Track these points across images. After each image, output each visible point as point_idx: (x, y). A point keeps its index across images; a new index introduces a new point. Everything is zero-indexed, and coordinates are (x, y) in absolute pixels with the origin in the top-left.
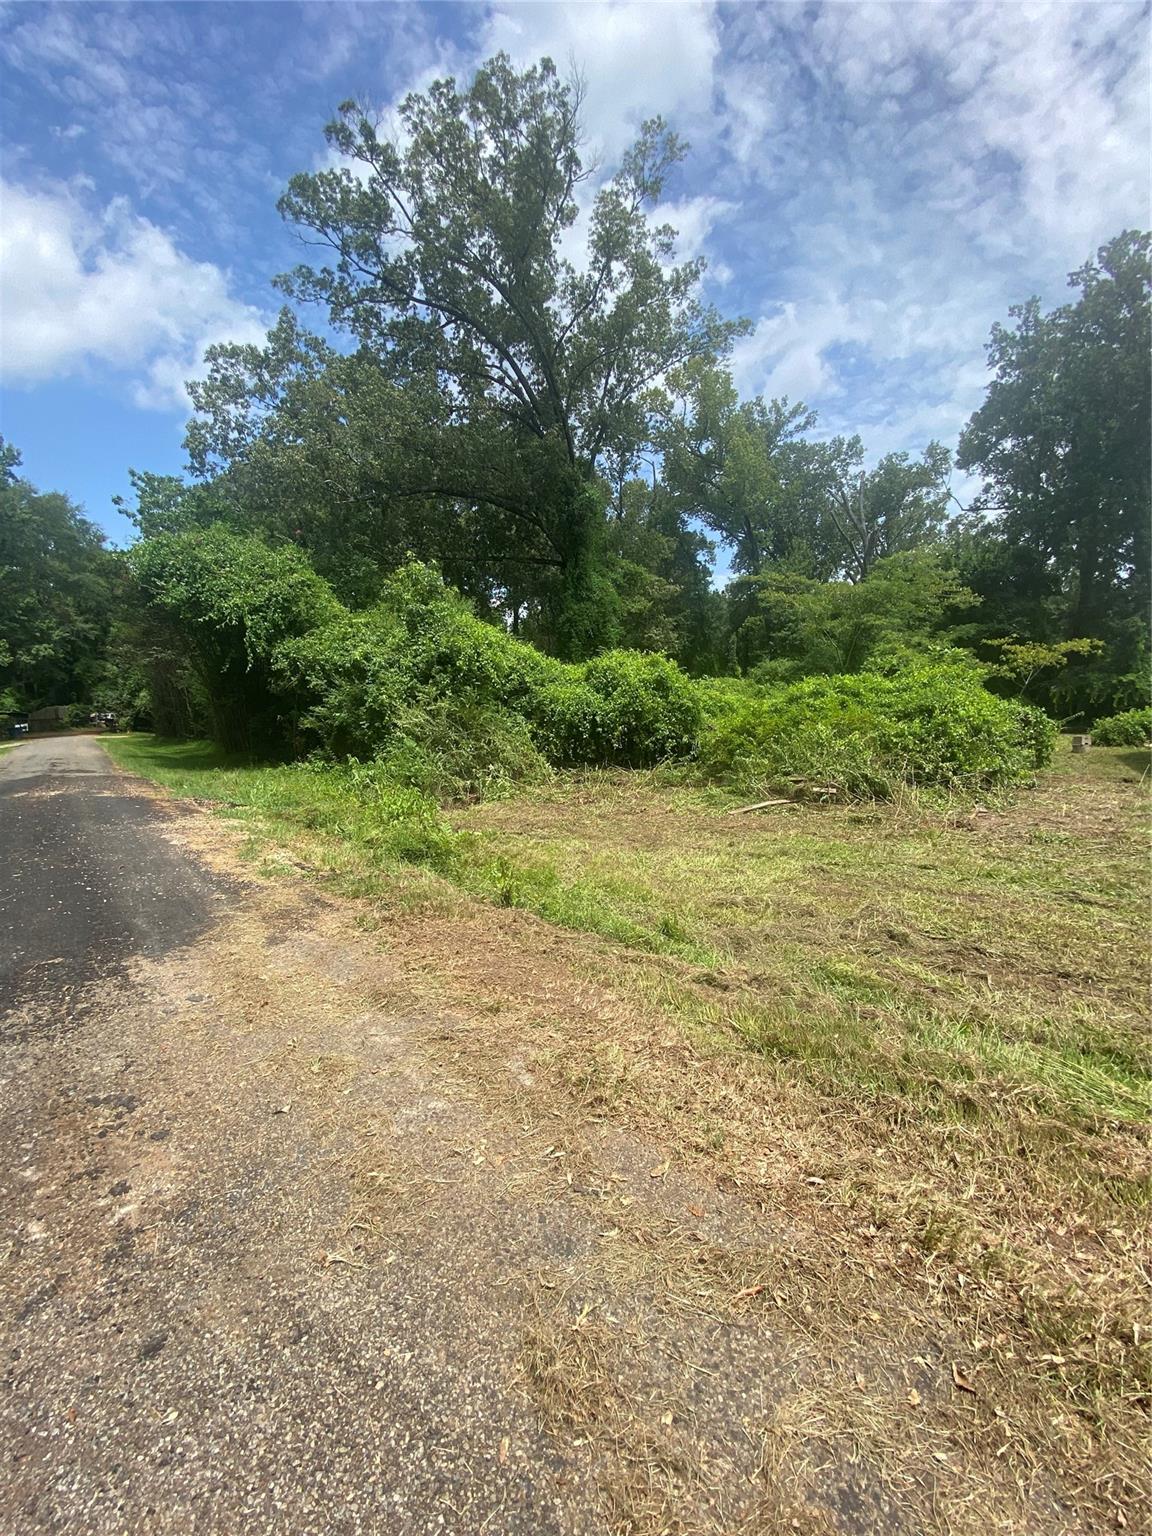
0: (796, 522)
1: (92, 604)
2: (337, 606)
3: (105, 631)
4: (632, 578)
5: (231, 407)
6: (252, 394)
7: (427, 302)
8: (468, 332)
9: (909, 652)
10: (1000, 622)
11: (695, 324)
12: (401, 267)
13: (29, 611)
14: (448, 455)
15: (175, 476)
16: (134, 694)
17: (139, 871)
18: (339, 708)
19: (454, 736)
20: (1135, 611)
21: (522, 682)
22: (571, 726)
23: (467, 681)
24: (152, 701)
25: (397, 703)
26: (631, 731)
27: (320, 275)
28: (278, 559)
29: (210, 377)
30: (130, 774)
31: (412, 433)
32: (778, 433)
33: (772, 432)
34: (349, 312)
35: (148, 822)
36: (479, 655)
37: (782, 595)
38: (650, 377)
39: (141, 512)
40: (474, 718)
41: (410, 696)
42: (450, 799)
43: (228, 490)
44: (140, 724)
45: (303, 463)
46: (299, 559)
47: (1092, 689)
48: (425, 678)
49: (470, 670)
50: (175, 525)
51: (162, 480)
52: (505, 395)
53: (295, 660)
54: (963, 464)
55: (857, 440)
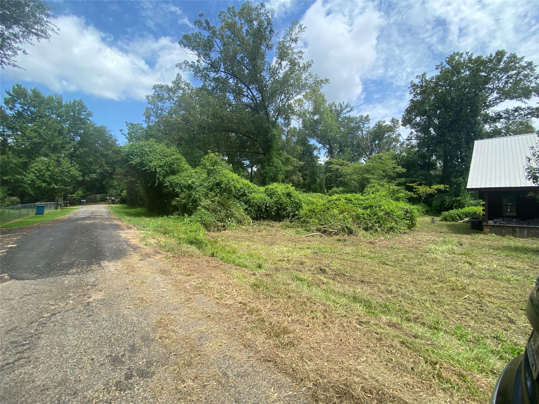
0: (347, 142)
1: (111, 161)
2: (187, 166)
3: (114, 170)
4: (288, 159)
5: (159, 103)
6: (166, 99)
7: (224, 72)
8: (237, 81)
9: (379, 187)
10: (414, 178)
11: (311, 80)
12: (217, 61)
13: (90, 163)
14: (227, 120)
15: (140, 123)
16: (121, 191)
17: (110, 242)
18: (184, 198)
19: (219, 209)
20: (460, 176)
21: (244, 192)
22: (259, 207)
23: (225, 191)
24: (127, 194)
25: (202, 198)
26: (278, 209)
27: (191, 63)
28: (169, 150)
29: (154, 94)
30: (116, 217)
31: (216, 112)
32: (341, 113)
33: (338, 113)
34: (200, 74)
35: (117, 230)
36: (229, 183)
37: (338, 166)
38: (295, 96)
39: (128, 134)
40: (226, 203)
41: (206, 196)
42: (216, 229)
43: (157, 128)
44: (123, 201)
45: (180, 121)
46: (176, 151)
47: (446, 202)
48: (211, 190)
49: (226, 188)
50: (138, 139)
51: (135, 125)
52: (248, 100)
53: (172, 183)
54: (404, 125)
55: (368, 116)
